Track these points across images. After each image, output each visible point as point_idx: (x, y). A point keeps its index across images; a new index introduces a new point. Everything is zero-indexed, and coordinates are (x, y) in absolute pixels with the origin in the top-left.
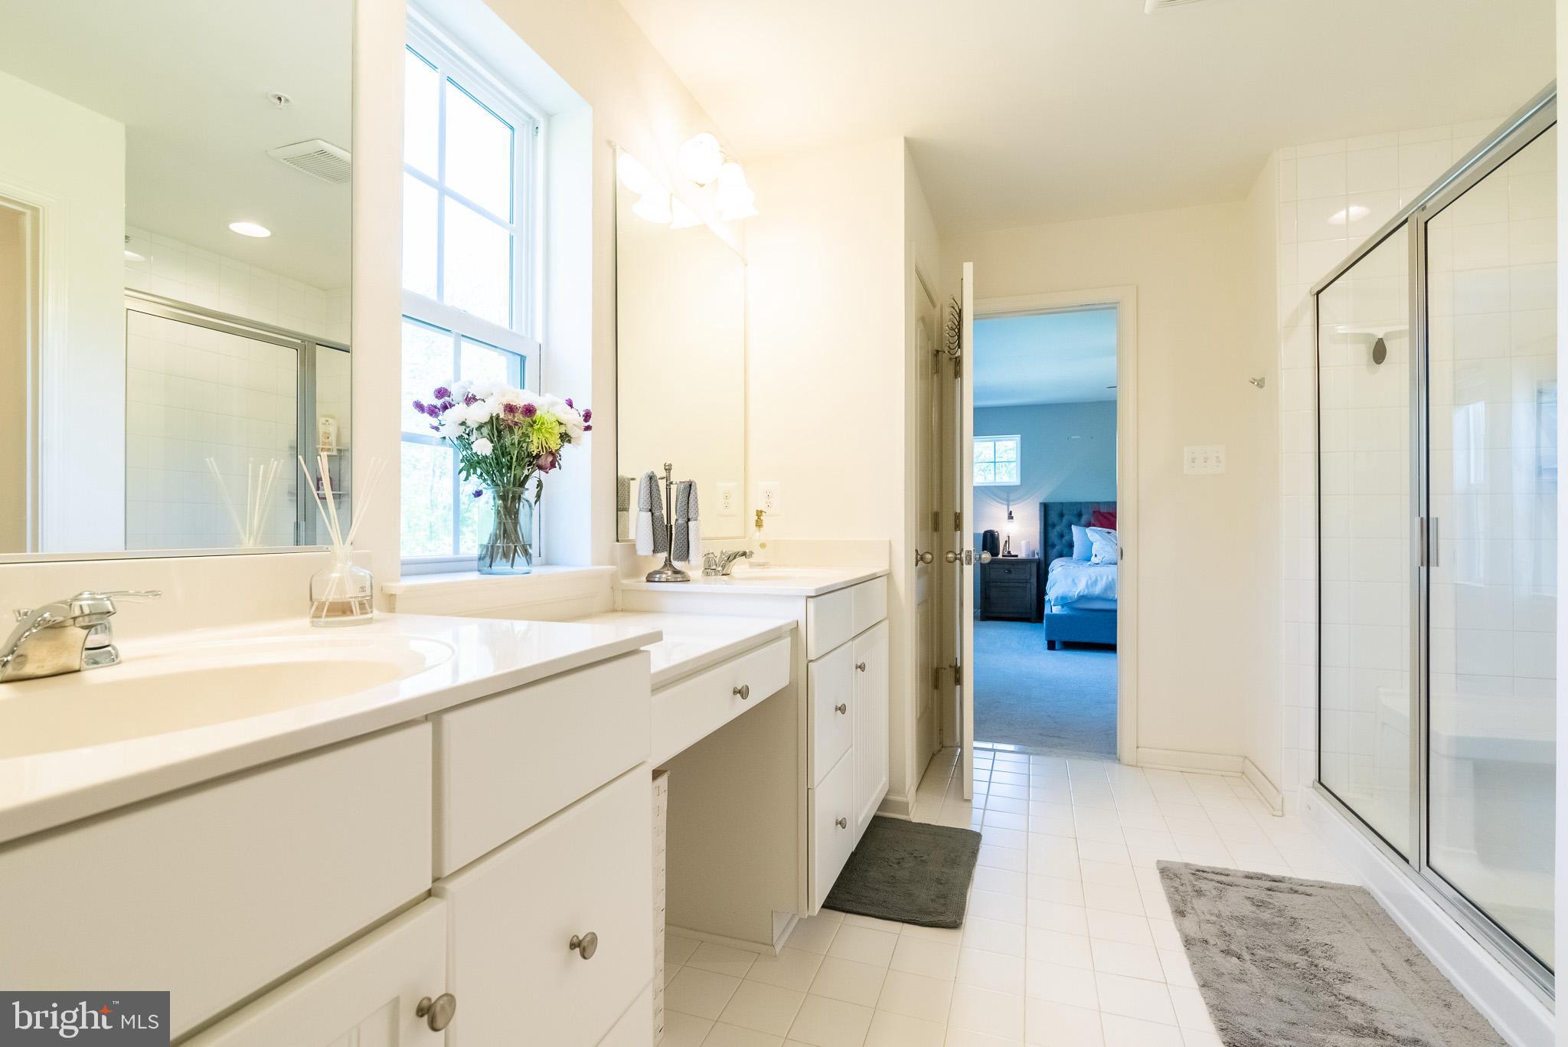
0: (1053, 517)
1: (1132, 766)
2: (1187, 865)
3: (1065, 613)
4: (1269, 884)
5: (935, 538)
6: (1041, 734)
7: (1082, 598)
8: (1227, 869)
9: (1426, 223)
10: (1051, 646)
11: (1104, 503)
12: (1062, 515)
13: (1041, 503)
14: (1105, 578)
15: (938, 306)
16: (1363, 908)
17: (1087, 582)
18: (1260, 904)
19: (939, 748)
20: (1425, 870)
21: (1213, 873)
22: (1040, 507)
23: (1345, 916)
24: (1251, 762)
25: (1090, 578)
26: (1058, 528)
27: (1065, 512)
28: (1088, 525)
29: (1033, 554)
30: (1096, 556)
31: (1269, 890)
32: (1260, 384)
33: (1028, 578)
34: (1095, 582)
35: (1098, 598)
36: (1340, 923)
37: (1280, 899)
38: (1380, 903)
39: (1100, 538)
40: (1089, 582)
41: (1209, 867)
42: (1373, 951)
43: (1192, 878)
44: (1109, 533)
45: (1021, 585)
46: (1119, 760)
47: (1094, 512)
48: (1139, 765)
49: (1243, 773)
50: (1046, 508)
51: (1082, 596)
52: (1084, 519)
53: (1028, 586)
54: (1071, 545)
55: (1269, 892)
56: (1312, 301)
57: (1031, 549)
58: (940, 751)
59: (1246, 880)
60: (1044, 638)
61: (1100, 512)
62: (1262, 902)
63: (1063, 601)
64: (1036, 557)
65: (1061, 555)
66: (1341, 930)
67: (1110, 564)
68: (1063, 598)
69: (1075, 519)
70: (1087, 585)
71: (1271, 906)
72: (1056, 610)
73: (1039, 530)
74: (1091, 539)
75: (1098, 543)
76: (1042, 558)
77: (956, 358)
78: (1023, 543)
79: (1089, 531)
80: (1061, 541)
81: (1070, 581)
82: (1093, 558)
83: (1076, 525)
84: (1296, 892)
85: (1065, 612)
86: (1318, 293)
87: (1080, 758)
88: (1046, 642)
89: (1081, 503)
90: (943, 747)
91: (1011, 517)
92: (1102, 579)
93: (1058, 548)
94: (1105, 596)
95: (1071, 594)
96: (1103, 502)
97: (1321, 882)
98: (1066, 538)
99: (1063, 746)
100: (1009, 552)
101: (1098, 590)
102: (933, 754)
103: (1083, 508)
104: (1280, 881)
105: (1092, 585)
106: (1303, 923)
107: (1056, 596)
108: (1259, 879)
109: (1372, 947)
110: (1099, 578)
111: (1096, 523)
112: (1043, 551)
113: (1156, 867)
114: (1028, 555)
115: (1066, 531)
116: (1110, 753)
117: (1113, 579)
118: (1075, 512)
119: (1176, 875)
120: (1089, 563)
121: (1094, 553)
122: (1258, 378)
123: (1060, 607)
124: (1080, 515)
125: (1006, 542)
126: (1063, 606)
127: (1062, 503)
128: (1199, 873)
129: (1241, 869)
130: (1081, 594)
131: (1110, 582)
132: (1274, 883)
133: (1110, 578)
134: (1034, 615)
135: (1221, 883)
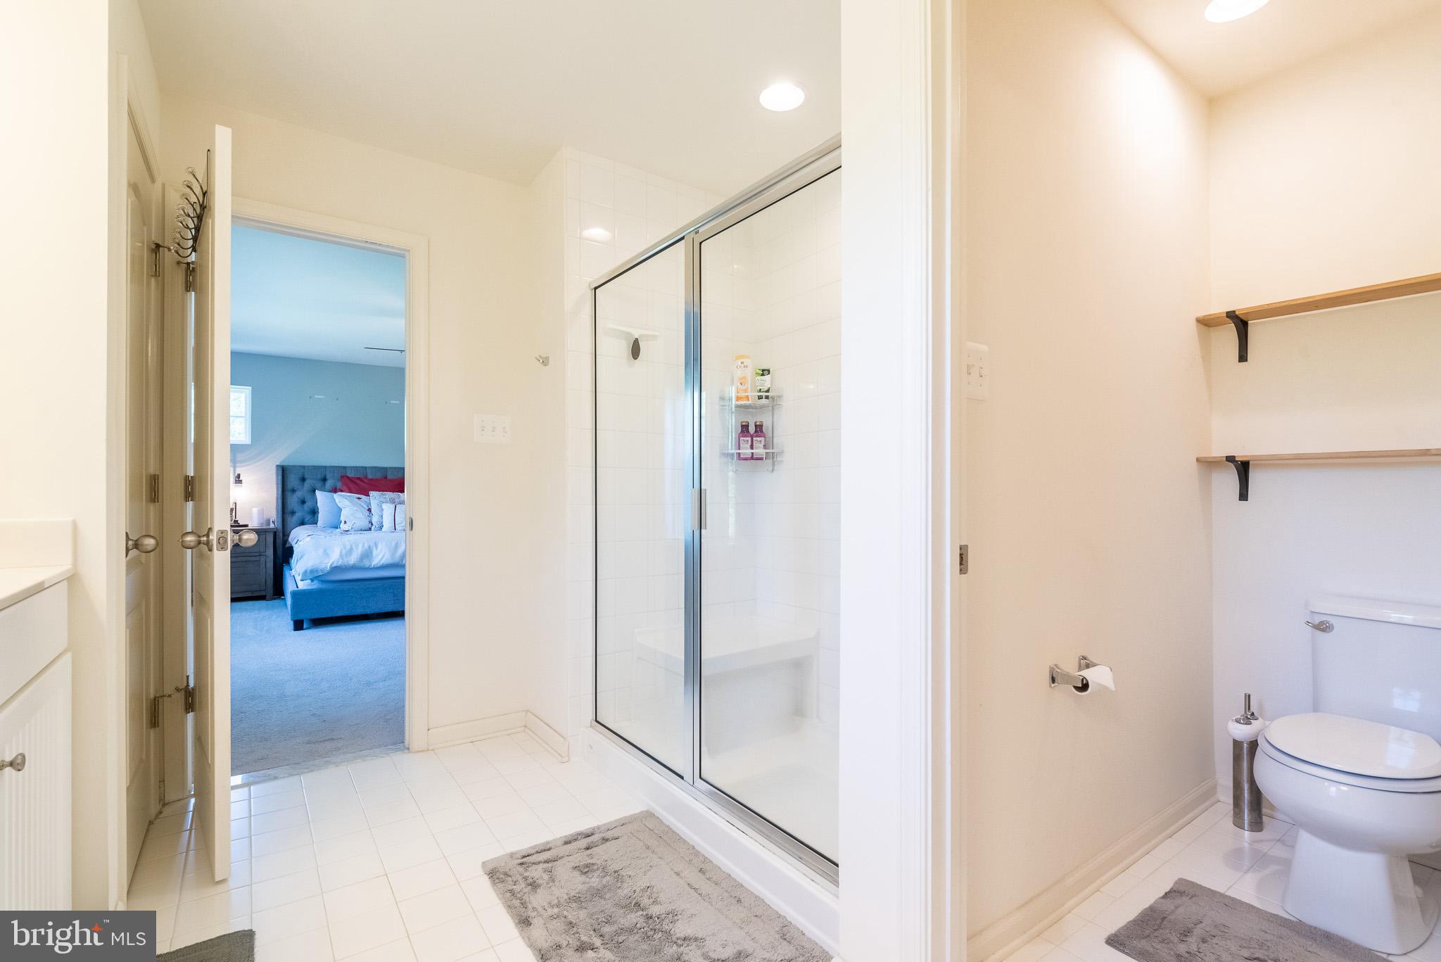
0: (293, 481)
1: (423, 751)
2: (512, 855)
3: (314, 587)
4: (583, 843)
5: (152, 514)
6: (309, 743)
7: (335, 569)
8: (548, 843)
9: (701, 243)
10: (298, 626)
11: (352, 468)
12: (303, 480)
13: (277, 466)
14: (360, 546)
15: (158, 185)
16: (657, 832)
17: (341, 552)
18: (585, 870)
19: (159, 807)
20: (699, 783)
21: (537, 852)
22: (277, 470)
23: (648, 848)
24: (532, 714)
25: (345, 547)
26: (299, 494)
27: (306, 476)
28: (335, 490)
29: (268, 522)
30: (345, 522)
31: (588, 848)
32: (545, 362)
33: (262, 550)
34: (350, 551)
35: (354, 568)
36: (647, 857)
37: (600, 854)
38: (664, 821)
39: (349, 504)
40: (344, 552)
41: (531, 848)
42: (678, 874)
43: (521, 869)
44: (359, 498)
45: (254, 559)
46: (408, 749)
47: (342, 477)
48: (430, 748)
49: (525, 726)
50: (284, 472)
51: (336, 567)
52: (329, 484)
53: (263, 559)
54: (314, 512)
55: (589, 852)
56: (590, 294)
57: (266, 517)
58: (161, 812)
59: (566, 846)
60: (289, 618)
61: (348, 477)
62: (587, 866)
63: (314, 575)
64: (272, 526)
65: (302, 523)
66: (651, 864)
67: (361, 530)
68: (312, 571)
69: (319, 484)
70: (341, 555)
71: (595, 867)
72: (303, 585)
73: (275, 495)
74: (339, 505)
75: (348, 509)
76: (280, 527)
77: (188, 264)
78: (255, 510)
79: (335, 496)
80: (303, 508)
81: (321, 552)
82: (342, 525)
83: (321, 490)
84: (607, 840)
85: (315, 585)
86: (596, 288)
87: (364, 761)
88: (292, 623)
89: (326, 467)
90: (164, 805)
91: (238, 480)
92: (357, 548)
93: (298, 515)
94: (361, 564)
95: (322, 566)
96: (350, 467)
97: (621, 819)
98: (309, 505)
99: (339, 749)
100: (236, 522)
101: (353, 560)
102: (151, 823)
103: (327, 473)
104: (592, 834)
105: (346, 554)
106: (622, 873)
107: (304, 569)
108: (576, 840)
109: (676, 870)
110: (354, 546)
111: (345, 488)
112: (280, 520)
113: (482, 873)
114: (262, 524)
115: (308, 498)
116: (396, 743)
117: (369, 547)
118: (319, 477)
119: (506, 874)
120: (338, 530)
121: (342, 519)
122: (544, 356)
123: (309, 581)
124: (324, 480)
125: (232, 510)
126: (312, 580)
127: (304, 467)
128: (525, 860)
129: (559, 836)
130: (335, 565)
131: (366, 550)
132: (588, 839)
133: (366, 546)
134: (270, 591)
135: (546, 862)
